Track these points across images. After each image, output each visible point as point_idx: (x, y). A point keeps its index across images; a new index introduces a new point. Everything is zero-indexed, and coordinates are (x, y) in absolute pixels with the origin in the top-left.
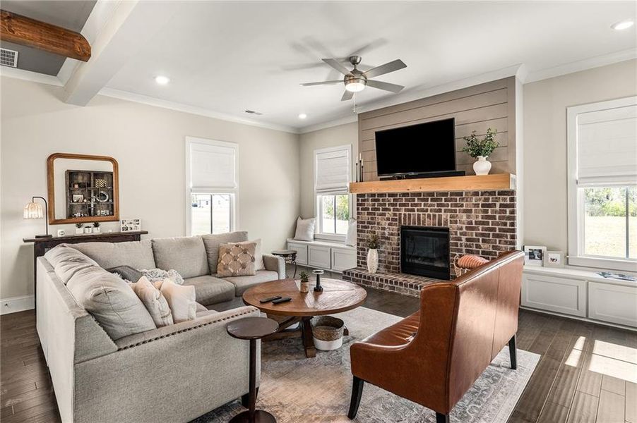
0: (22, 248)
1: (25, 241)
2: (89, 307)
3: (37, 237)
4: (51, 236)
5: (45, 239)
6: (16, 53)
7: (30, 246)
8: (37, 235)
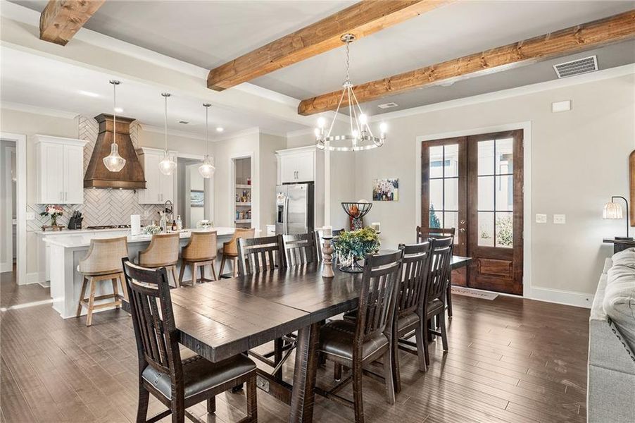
0: (602, 248)
1: (605, 241)
2: (612, 316)
3: (616, 238)
4: (632, 239)
5: (625, 242)
6: (595, 57)
7: (609, 247)
8: (618, 236)
